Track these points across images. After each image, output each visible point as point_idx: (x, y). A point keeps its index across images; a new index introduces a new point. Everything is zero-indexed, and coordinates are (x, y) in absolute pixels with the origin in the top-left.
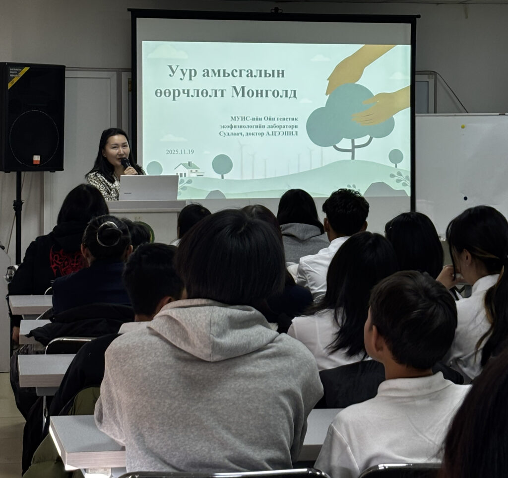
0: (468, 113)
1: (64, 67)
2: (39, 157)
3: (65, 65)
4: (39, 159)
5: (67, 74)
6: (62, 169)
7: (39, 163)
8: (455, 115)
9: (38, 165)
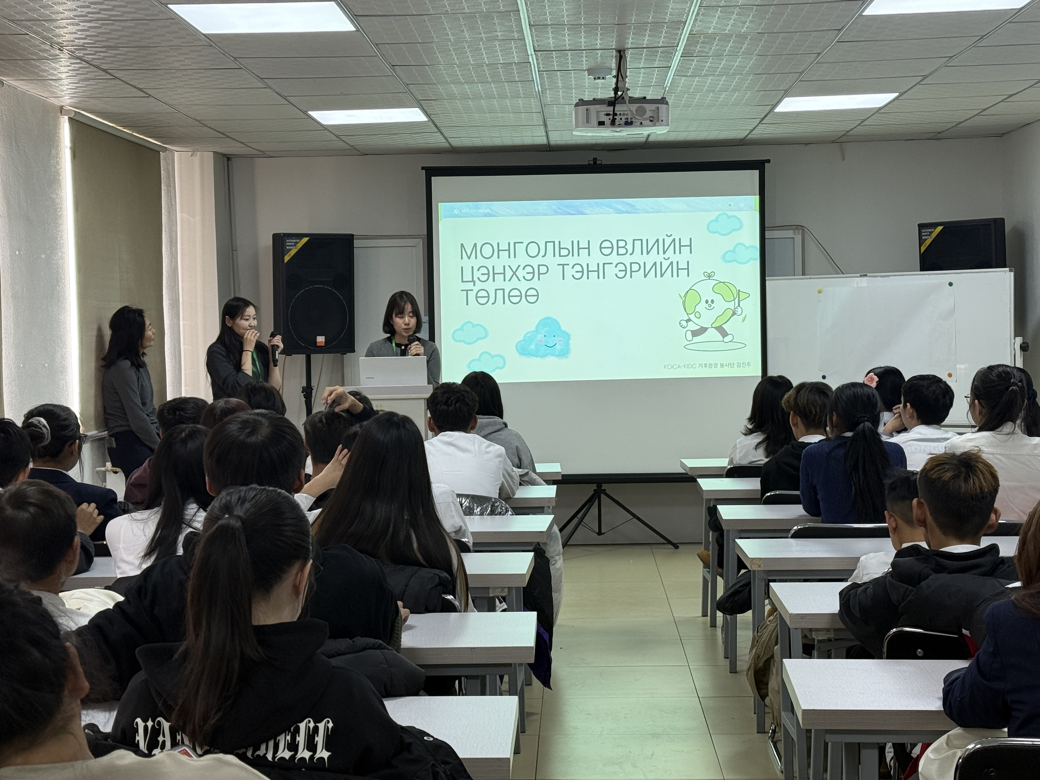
0: (843, 274)
1: (353, 235)
2: (324, 337)
3: (353, 233)
4: (324, 340)
5: (357, 243)
6: (354, 351)
7: (323, 345)
8: (810, 278)
9: (323, 346)
